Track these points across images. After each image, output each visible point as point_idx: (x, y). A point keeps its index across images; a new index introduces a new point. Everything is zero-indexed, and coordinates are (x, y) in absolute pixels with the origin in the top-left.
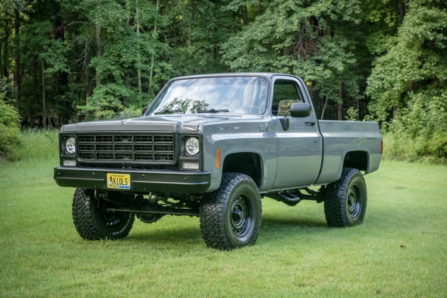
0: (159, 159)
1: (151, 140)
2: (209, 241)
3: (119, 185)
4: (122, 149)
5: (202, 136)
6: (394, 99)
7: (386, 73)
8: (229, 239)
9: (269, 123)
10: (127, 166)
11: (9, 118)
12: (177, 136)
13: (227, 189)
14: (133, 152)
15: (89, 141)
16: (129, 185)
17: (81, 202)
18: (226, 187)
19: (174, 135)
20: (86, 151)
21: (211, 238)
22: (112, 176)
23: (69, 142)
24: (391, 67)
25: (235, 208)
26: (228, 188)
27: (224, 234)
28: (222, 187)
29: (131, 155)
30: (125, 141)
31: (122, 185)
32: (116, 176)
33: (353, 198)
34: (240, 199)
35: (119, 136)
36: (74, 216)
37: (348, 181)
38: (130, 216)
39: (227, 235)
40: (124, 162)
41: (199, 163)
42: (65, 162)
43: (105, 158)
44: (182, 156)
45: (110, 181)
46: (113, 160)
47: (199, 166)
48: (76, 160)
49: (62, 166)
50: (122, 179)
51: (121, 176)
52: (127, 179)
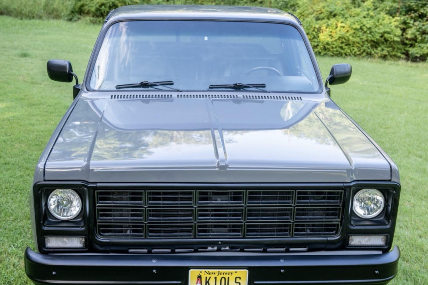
19: (345, 190)
20: (117, 222)
22: (202, 274)
32: (214, 274)
35: (207, 192)
40: (221, 241)
41: (387, 236)
42: (51, 241)
43: (165, 232)
44: (353, 225)
45: (197, 283)
46: (192, 237)
47: (385, 239)
48: (84, 236)
49: (45, 250)
50: (228, 278)
51: (225, 274)
52: (240, 278)
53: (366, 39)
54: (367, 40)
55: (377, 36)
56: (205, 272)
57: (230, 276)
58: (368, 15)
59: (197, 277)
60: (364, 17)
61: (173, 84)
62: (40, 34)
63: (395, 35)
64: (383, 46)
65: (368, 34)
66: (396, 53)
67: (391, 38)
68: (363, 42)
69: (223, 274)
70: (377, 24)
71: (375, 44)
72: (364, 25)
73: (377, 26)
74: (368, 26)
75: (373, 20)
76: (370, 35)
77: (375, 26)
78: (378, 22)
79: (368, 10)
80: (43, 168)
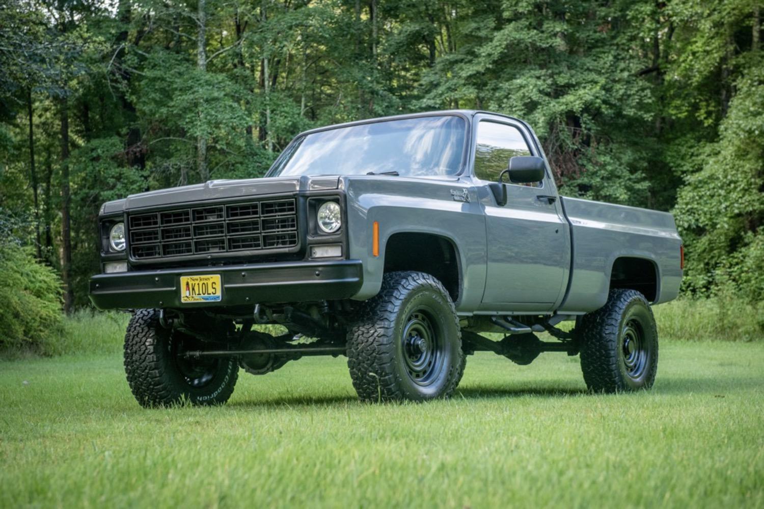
0: (273, 244)
1: (256, 213)
2: (365, 390)
3: (202, 295)
4: (207, 233)
5: (345, 196)
6: (719, 248)
7: (702, 201)
8: (400, 386)
9: (471, 191)
10: (215, 262)
11: (44, 286)
12: (301, 200)
13: (394, 295)
14: (226, 236)
15: (149, 224)
16: (219, 293)
17: (138, 340)
18: (393, 292)
19: (296, 199)
20: (145, 243)
21: (369, 384)
22: (189, 281)
23: (115, 232)
24: (709, 190)
25: (410, 334)
26: (395, 293)
27: (391, 376)
28: (385, 291)
29: (223, 242)
30: (212, 219)
31: (206, 295)
32: (197, 280)
33: (631, 342)
34: (420, 318)
35: (201, 210)
36: (127, 366)
37: (620, 309)
38: (229, 371)
39: (396, 378)
40: (210, 256)
41: (342, 246)
42: (108, 268)
43: (177, 252)
44: (312, 236)
45: (186, 290)
46: (192, 253)
47: (341, 250)
48: (126, 261)
50: (207, 283)
52: (215, 284)
56: (191, 278)
59: (186, 283)
69: (204, 280)
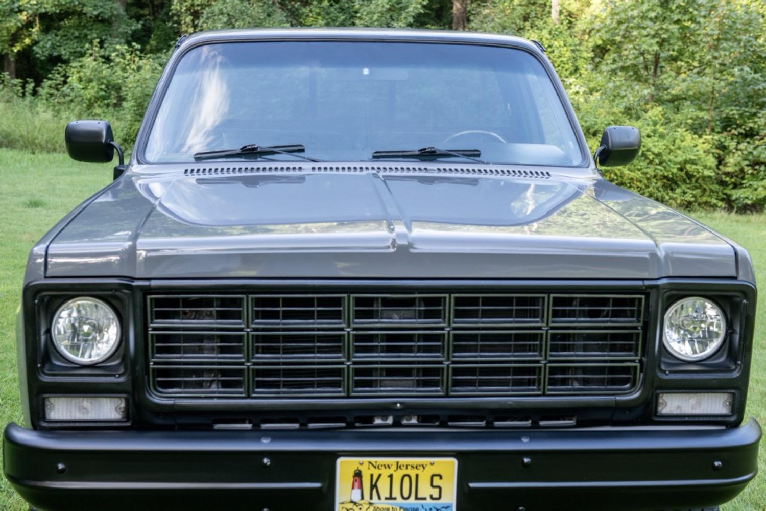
14: (443, 360)
16: (450, 499)
19: (648, 295)
20: (189, 362)
22: (364, 468)
32: (388, 467)
40: (401, 403)
41: (734, 394)
42: (56, 407)
43: (287, 385)
44: (664, 372)
45: (353, 488)
46: (342, 394)
47: (730, 403)
48: (125, 395)
49: (45, 424)
50: (417, 476)
51: (409, 467)
52: (441, 477)
53: (653, 174)
54: (655, 176)
55: (673, 168)
56: (370, 463)
57: (420, 471)
58: (655, 132)
59: (352, 474)
60: (649, 136)
61: (303, 151)
62: (64, 174)
63: (705, 167)
64: (684, 187)
65: (657, 164)
66: (709, 200)
67: (698, 172)
68: (648, 179)
69: (407, 468)
70: (672, 147)
71: (670, 183)
72: (648, 150)
73: (671, 151)
74: (656, 151)
75: (665, 142)
76: (659, 167)
77: (668, 151)
78: (673, 145)
79: (655, 124)
80: (43, 253)
